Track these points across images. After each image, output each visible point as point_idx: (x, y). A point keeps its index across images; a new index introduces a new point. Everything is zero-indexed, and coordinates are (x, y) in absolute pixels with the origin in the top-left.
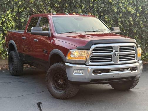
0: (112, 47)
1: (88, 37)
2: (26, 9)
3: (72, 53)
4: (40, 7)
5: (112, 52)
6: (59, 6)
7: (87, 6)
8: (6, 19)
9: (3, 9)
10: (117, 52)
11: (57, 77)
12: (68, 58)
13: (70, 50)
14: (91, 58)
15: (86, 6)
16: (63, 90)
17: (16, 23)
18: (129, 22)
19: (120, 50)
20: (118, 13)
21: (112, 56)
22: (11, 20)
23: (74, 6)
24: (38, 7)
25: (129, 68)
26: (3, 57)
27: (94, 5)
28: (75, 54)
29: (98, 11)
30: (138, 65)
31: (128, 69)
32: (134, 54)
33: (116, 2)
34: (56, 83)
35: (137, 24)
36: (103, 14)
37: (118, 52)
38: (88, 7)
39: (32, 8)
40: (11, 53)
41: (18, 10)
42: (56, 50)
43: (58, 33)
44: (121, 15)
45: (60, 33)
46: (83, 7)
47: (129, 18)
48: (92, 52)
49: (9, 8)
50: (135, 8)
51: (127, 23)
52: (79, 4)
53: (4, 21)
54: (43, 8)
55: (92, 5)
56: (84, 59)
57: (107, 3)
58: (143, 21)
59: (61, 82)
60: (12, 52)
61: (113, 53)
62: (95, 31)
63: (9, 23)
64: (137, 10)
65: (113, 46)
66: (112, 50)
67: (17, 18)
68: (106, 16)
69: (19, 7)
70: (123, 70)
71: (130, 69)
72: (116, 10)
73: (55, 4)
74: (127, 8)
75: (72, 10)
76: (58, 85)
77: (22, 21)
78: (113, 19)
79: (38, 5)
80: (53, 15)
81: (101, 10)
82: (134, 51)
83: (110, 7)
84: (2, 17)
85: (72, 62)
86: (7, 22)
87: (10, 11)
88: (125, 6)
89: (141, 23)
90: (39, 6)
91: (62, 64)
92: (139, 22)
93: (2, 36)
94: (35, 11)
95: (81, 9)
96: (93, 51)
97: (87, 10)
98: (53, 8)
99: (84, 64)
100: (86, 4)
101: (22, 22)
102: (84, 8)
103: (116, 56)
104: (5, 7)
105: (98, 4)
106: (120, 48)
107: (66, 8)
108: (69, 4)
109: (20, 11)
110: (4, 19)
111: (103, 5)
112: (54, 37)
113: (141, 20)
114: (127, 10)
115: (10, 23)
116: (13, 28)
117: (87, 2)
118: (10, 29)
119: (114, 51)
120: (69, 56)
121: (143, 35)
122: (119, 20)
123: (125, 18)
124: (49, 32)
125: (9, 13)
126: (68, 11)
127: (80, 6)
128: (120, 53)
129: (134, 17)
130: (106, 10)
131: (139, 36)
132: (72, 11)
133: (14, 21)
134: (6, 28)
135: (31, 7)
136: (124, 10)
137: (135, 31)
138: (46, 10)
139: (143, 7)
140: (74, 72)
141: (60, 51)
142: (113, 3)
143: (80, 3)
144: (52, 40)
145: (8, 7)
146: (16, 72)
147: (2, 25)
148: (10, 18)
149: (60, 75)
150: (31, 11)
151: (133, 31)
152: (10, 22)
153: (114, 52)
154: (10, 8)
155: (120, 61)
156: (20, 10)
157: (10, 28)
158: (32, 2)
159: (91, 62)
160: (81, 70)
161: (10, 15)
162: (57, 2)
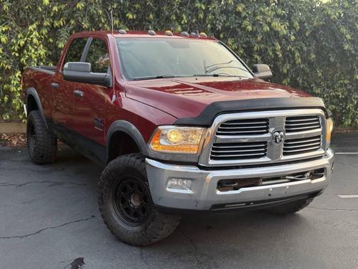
0: (266, 119)
1: (195, 89)
2: (68, 21)
3: (163, 135)
4: (97, 19)
5: (267, 132)
6: (135, 17)
7: (192, 19)
8: (26, 42)
9: (21, 20)
10: (279, 132)
11: (125, 190)
12: (154, 147)
13: (159, 127)
14: (213, 149)
15: (190, 17)
16: (139, 223)
17: (49, 50)
18: (274, 51)
19: (286, 127)
20: (254, 34)
21: (265, 143)
22: (38, 44)
23: (166, 19)
24: (92, 20)
25: (306, 172)
26: (23, 119)
27: (205, 16)
28: (172, 138)
29: (213, 29)
30: (327, 162)
31: (306, 175)
32: (319, 137)
33: (250, 12)
34: (122, 203)
35: (288, 56)
36: (224, 35)
37: (282, 133)
38: (194, 20)
39: (80, 21)
40: (31, 116)
41: (52, 24)
42: (123, 123)
43: (129, 79)
44: (259, 38)
45: (135, 80)
46: (185, 20)
47: (273, 45)
48: (218, 134)
49: (34, 20)
50: (288, 24)
51: (271, 53)
52: (176, 14)
53: (22, 45)
54: (103, 21)
55: (202, 17)
56: (196, 152)
57: (232, 13)
58: (301, 50)
59: (135, 202)
60: (33, 113)
61: (268, 135)
62: (217, 76)
63: (33, 51)
64: (291, 27)
65: (271, 118)
66: (267, 128)
67: (51, 40)
68: (229, 39)
69: (54, 18)
70: (293, 178)
71: (308, 174)
72: (250, 28)
73: (127, 13)
74: (272, 25)
75: (162, 26)
76: (128, 210)
77: (60, 46)
78: (244, 45)
79: (94, 14)
80: (120, 35)
81: (220, 27)
82: (320, 128)
83: (237, 21)
84: (19, 36)
85: (163, 158)
86: (30, 47)
87: (35, 26)
88: (269, 20)
89: (296, 55)
90: (95, 16)
91: (138, 158)
92: (293, 53)
93: (19, 76)
94: (86, 25)
95: (181, 24)
96: (219, 130)
97: (193, 27)
98: (125, 22)
99: (196, 164)
100: (190, 14)
101: (61, 49)
102: (186, 22)
103: (276, 142)
104: (26, 17)
105: (214, 14)
106: (286, 123)
107: (150, 22)
108: (156, 14)
109: (57, 27)
110: (22, 43)
111: (224, 18)
112: (119, 88)
113: (297, 49)
114: (271, 29)
115: (36, 50)
116: (41, 60)
117: (193, 11)
118: (35, 62)
119: (271, 130)
120: (156, 142)
121: (298, 79)
122: (255, 48)
123: (267, 44)
124: (108, 75)
125: (32, 29)
126: (154, 28)
127: (179, 18)
128: (287, 134)
129: (284, 42)
130: (229, 27)
131: (291, 80)
132: (162, 28)
133: (44, 46)
134: (26, 61)
135: (77, 17)
136: (267, 28)
137: (285, 71)
138: (108, 25)
139: (301, 23)
140: (170, 183)
141: (134, 127)
142: (244, 14)
143: (178, 11)
144: (114, 97)
145: (31, 17)
146: (42, 156)
147: (20, 54)
148: (35, 40)
149: (132, 185)
150: (79, 28)
151: (281, 70)
152: (36, 47)
153: (272, 134)
154: (36, 20)
155: (285, 154)
156: (56, 24)
157: (36, 60)
158: (81, 8)
159: (212, 158)
160: (188, 179)
161: (36, 33)
162: (132, 10)
